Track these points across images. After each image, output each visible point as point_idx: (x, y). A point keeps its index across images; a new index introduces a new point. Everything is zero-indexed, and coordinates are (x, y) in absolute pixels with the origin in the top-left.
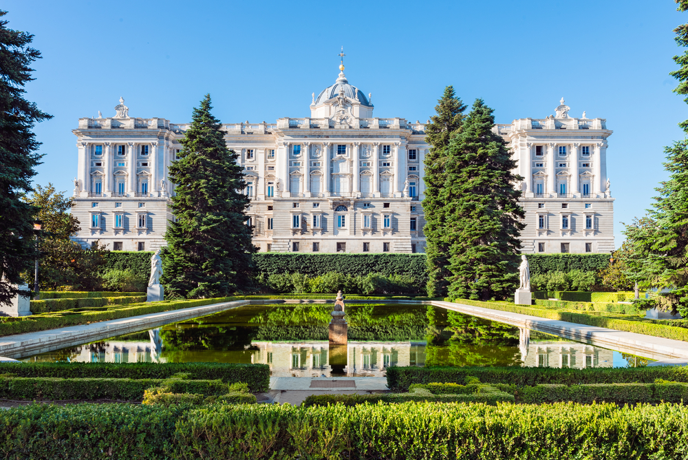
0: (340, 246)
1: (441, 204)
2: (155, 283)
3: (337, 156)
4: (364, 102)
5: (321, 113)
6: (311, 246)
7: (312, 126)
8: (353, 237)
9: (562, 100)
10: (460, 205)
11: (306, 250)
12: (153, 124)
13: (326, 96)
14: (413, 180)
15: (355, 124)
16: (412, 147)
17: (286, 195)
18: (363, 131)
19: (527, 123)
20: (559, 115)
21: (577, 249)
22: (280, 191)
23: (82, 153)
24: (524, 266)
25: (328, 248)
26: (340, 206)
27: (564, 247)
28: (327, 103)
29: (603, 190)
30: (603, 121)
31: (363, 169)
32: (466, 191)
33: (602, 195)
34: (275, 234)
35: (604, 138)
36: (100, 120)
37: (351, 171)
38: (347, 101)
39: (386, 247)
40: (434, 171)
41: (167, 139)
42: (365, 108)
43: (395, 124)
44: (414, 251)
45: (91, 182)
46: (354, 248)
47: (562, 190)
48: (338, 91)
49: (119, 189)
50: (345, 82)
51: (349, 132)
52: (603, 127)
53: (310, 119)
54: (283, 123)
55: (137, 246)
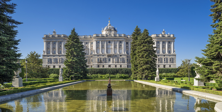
0: (110, 66)
1: (135, 54)
2: (61, 76)
3: (108, 44)
4: (115, 30)
5: (104, 33)
6: (102, 66)
7: (102, 36)
8: (113, 64)
9: (164, 30)
10: (141, 54)
11: (101, 67)
12: (62, 36)
13: (105, 29)
14: (127, 49)
15: (113, 35)
16: (127, 41)
17: (96, 53)
18: (115, 37)
19: (155, 35)
20: (163, 33)
21: (167, 67)
22: (94, 53)
23: (45, 43)
24: (157, 71)
25: (106, 67)
26: (109, 56)
27: (164, 66)
28: (106, 30)
29: (174, 52)
30: (173, 35)
31: (115, 47)
32: (142, 50)
33: (173, 53)
34: (93, 63)
35: (174, 39)
36: (49, 35)
37: (112, 47)
38: (111, 30)
39: (121, 66)
40: (133, 46)
41: (66, 40)
42: (115, 32)
43: (123, 35)
44: (128, 67)
45: (47, 51)
46: (113, 67)
47: (164, 52)
48: (108, 27)
49: (54, 53)
50: (110, 25)
51: (111, 37)
52: (174, 37)
53: (102, 34)
54: (95, 35)
55: (59, 67)
